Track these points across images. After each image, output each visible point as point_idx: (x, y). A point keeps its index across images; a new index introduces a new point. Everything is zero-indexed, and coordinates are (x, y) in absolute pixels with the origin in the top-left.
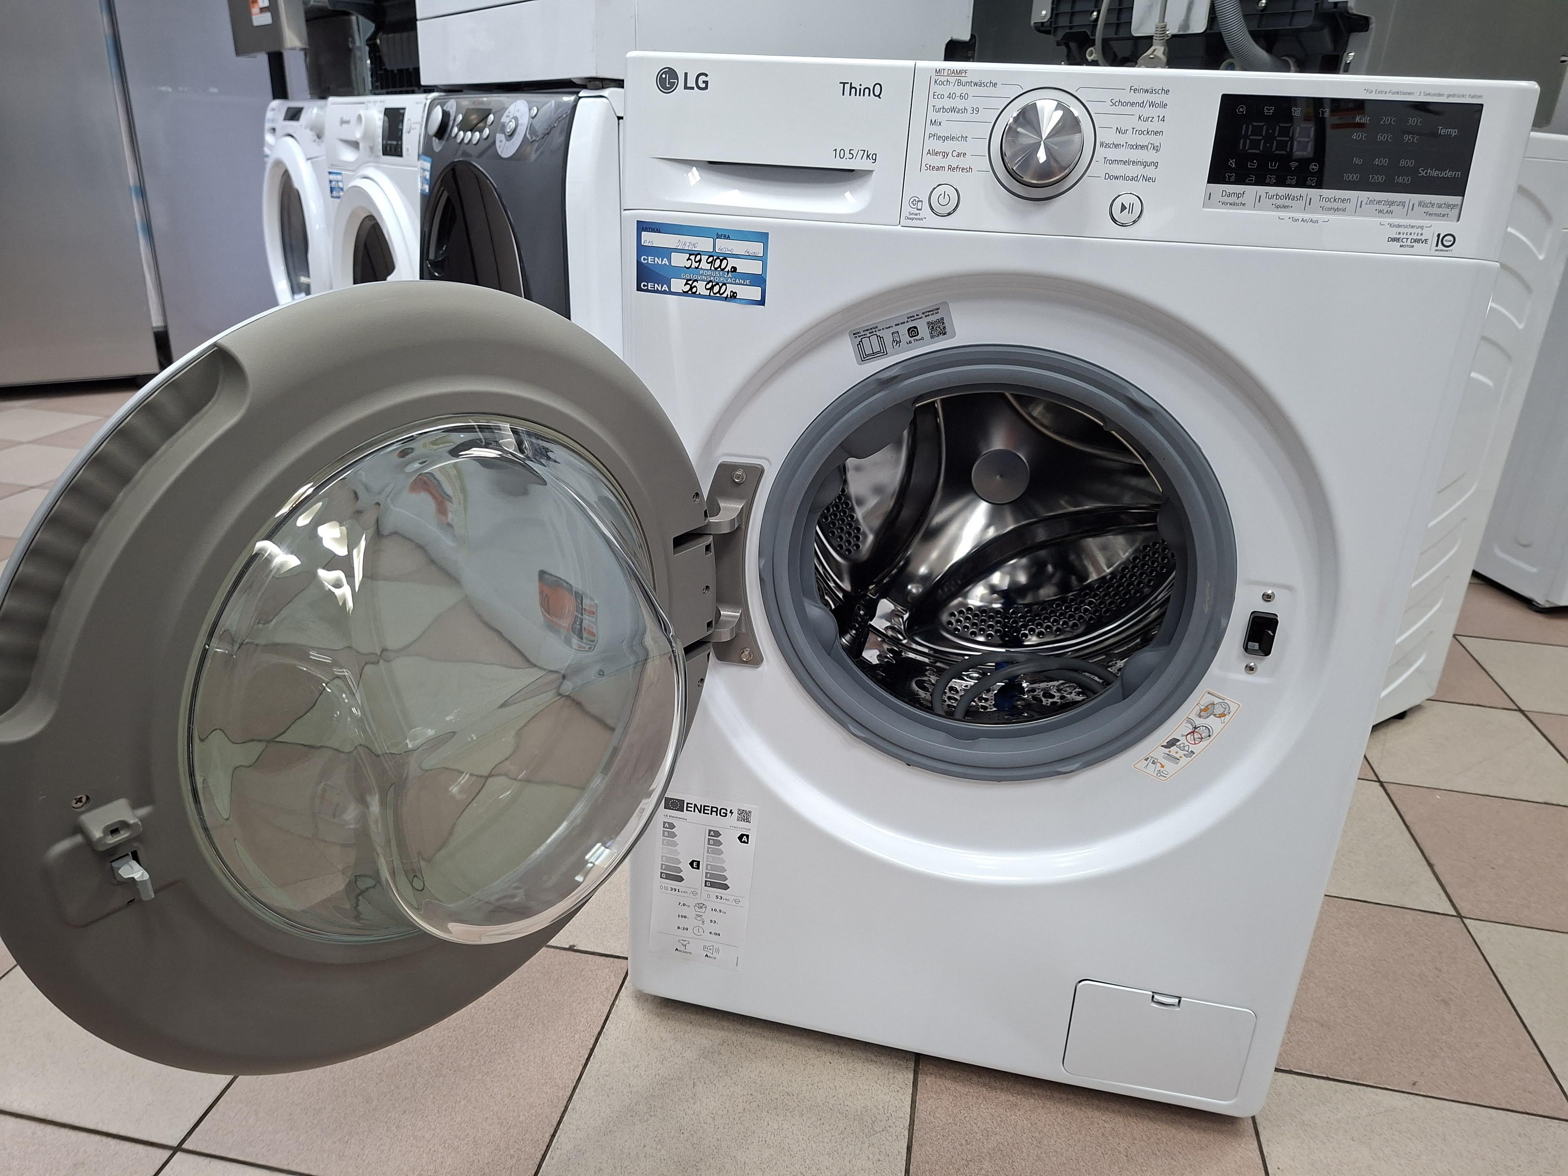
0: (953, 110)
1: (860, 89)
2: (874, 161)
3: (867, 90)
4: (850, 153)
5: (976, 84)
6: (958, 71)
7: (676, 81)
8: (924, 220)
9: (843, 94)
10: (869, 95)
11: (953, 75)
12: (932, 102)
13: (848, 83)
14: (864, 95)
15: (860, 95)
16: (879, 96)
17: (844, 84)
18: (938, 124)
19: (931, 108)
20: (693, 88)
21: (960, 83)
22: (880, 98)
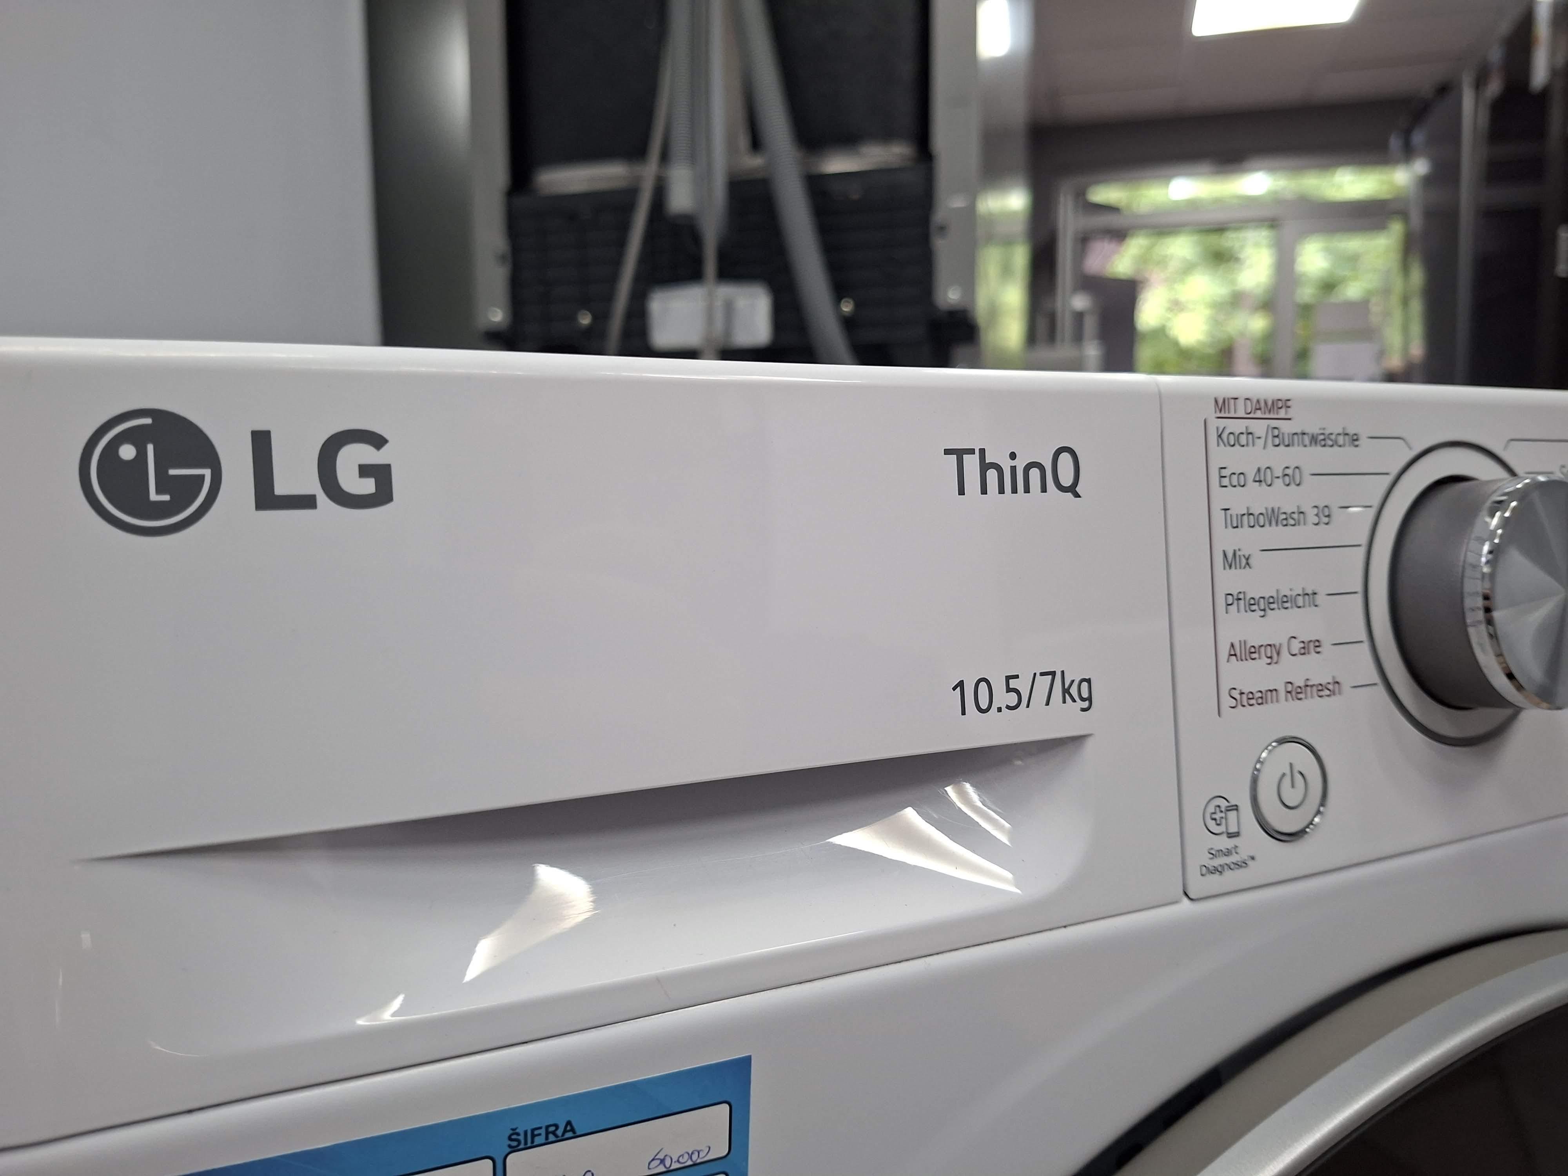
0: (1273, 517)
1: (1013, 469)
2: (1086, 704)
3: (1035, 473)
4: (1009, 690)
5: (1314, 440)
6: (1270, 403)
7: (207, 473)
8: (1250, 863)
9: (961, 492)
10: (1044, 489)
11: (1259, 414)
12: (1222, 497)
13: (971, 451)
14: (1027, 490)
15: (1014, 490)
16: (1072, 489)
17: (960, 454)
18: (1244, 561)
19: (1218, 517)
20: (307, 502)
21: (1279, 440)
22: (1077, 495)
